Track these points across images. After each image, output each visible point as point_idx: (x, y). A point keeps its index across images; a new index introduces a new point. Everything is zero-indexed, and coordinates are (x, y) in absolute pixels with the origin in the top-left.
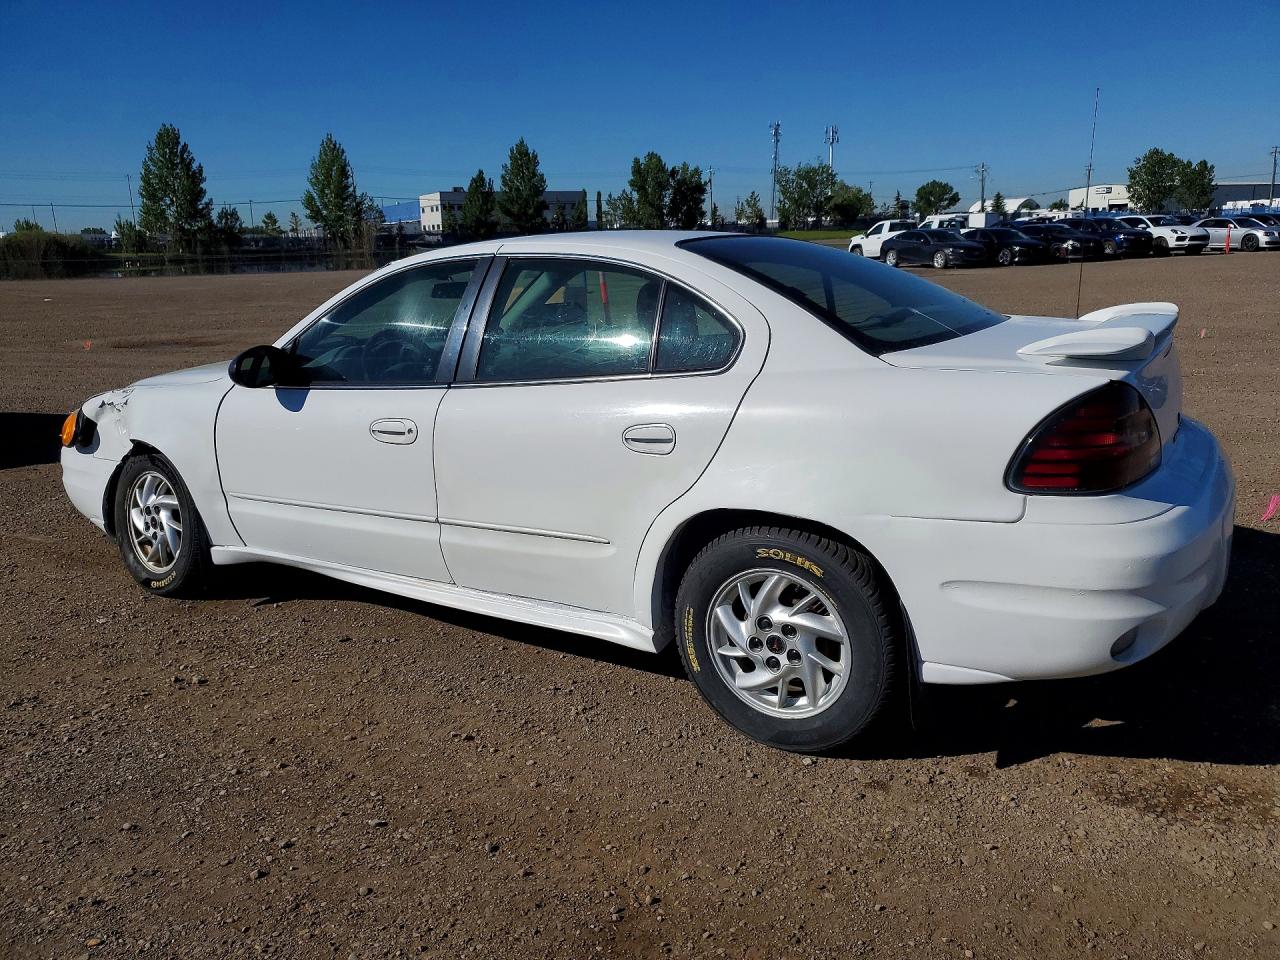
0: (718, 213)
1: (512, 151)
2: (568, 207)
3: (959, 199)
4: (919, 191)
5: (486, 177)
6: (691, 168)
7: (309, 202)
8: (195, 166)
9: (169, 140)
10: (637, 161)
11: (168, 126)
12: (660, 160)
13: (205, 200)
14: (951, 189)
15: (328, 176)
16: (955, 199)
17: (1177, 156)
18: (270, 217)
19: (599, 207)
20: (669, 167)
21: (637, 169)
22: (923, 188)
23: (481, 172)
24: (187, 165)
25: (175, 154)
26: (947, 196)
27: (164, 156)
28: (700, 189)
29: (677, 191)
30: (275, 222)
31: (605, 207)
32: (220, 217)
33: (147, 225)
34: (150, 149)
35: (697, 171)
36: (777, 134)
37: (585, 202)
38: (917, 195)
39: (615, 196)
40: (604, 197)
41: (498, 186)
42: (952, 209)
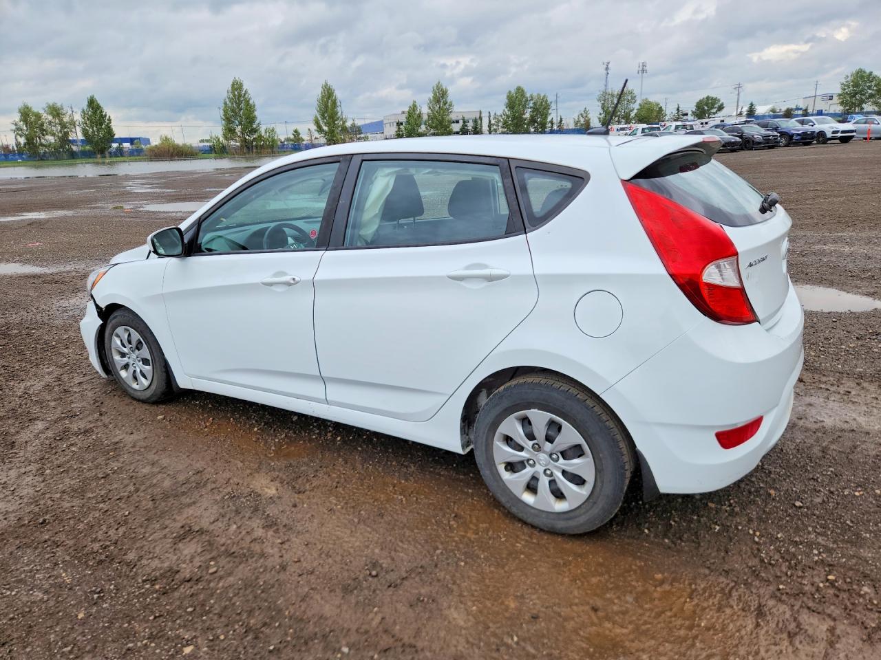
0: (563, 122)
1: (433, 88)
2: (471, 121)
3: (723, 108)
4: (698, 103)
5: (417, 104)
6: (542, 96)
7: (317, 123)
8: (251, 102)
9: (237, 86)
10: (510, 92)
11: (237, 79)
12: (523, 91)
13: (257, 122)
14: (719, 100)
15: (326, 106)
16: (721, 108)
17: (875, 73)
18: (296, 131)
19: (490, 121)
20: (528, 95)
21: (509, 97)
22: (700, 101)
23: (414, 102)
24: (248, 102)
25: (240, 96)
26: (716, 106)
27: (234, 95)
28: (547, 107)
29: (535, 109)
30: (299, 134)
31: (493, 122)
32: (266, 132)
33: (226, 138)
34: (228, 92)
35: (544, 96)
36: (607, 69)
37: (481, 118)
38: (697, 106)
39: (498, 114)
40: (492, 114)
41: (425, 110)
42: (720, 114)
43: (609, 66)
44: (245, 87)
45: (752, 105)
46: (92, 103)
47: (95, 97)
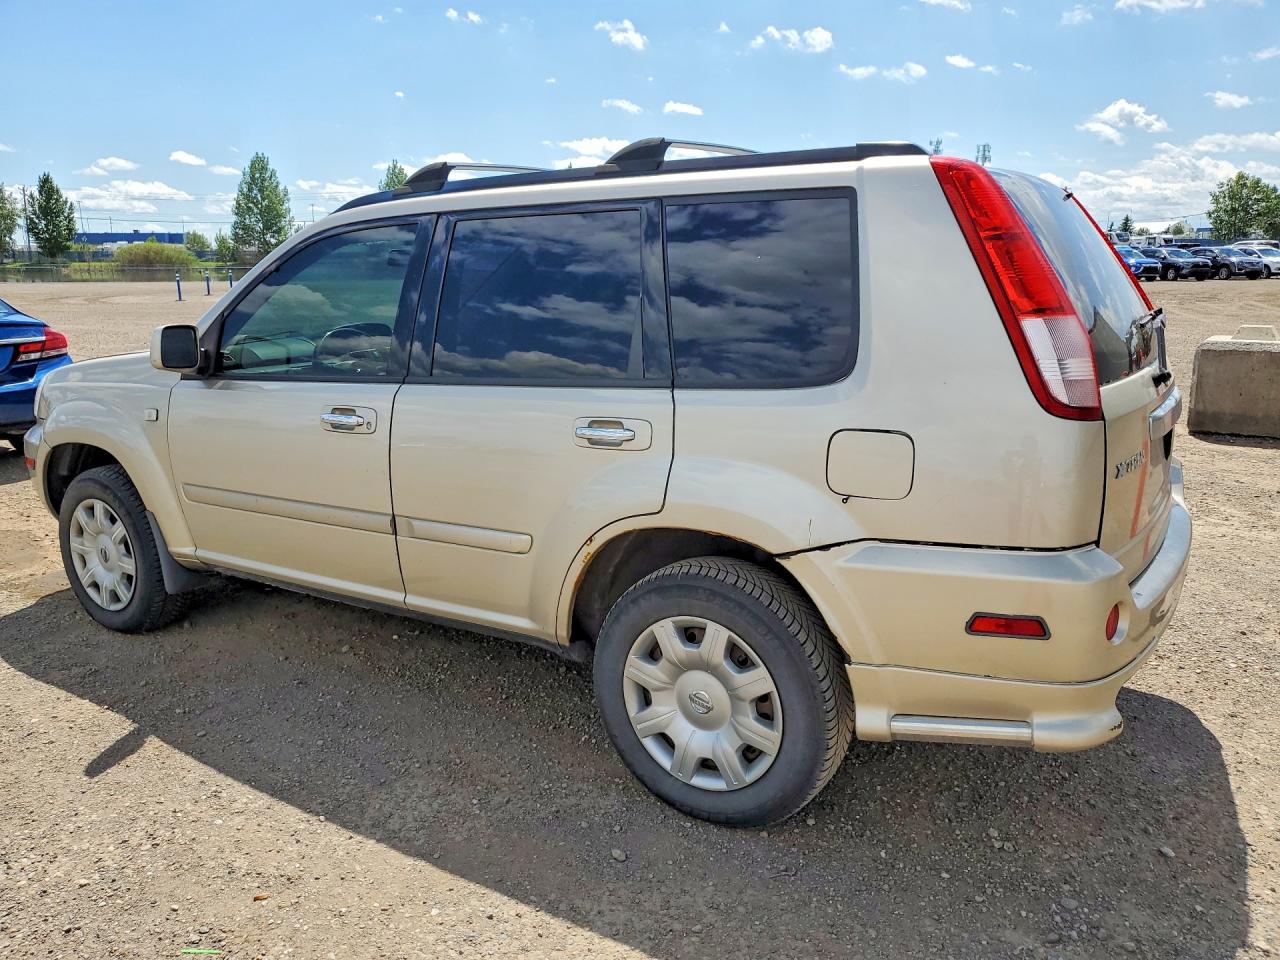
43: (941, 148)
44: (271, 167)
45: (1127, 219)
46: (46, 186)
47: (51, 175)
